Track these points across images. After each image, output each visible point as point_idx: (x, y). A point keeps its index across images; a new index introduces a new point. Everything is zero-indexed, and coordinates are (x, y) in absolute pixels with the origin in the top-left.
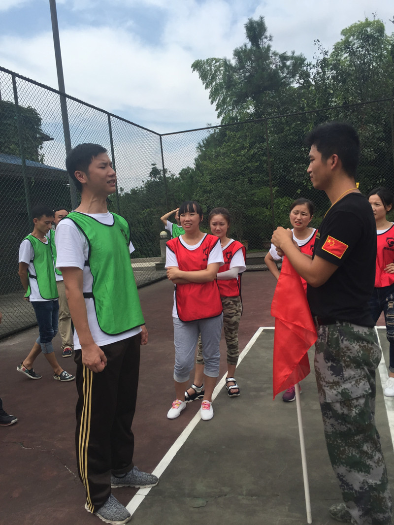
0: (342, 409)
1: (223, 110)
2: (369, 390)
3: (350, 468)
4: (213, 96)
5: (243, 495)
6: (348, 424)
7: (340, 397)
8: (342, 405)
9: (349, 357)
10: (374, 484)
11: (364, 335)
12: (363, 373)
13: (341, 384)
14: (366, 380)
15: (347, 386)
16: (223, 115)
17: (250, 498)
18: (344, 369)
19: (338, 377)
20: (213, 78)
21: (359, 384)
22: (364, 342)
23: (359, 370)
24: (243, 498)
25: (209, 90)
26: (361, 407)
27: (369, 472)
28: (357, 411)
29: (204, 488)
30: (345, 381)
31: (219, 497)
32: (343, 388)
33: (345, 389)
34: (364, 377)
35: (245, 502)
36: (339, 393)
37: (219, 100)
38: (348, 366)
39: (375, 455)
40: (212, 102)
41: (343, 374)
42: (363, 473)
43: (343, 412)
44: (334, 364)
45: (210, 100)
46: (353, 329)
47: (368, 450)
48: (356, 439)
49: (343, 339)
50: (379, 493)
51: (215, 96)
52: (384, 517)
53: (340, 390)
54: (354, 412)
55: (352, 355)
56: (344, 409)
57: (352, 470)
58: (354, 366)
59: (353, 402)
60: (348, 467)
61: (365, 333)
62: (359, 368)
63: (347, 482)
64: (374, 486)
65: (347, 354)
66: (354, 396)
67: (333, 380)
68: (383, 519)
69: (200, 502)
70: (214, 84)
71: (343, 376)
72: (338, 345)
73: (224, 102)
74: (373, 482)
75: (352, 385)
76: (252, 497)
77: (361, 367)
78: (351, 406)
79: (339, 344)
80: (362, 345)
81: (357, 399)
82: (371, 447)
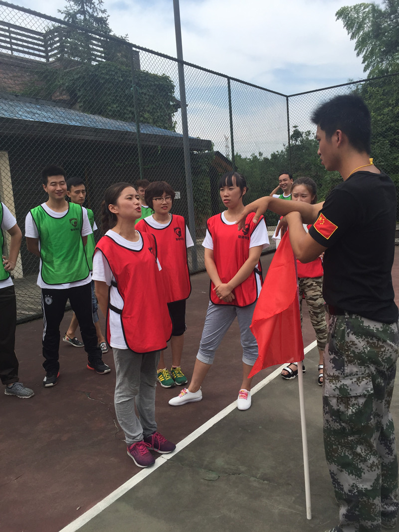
0: (338, 406)
1: (371, 62)
2: (371, 390)
3: (342, 467)
4: (360, 46)
5: (256, 478)
6: (343, 422)
7: (337, 392)
8: (339, 401)
9: (353, 352)
10: (363, 490)
11: (375, 331)
12: (367, 372)
13: (340, 379)
14: (370, 379)
15: (347, 382)
16: (370, 68)
17: (261, 481)
18: (345, 363)
19: (338, 371)
20: (360, 27)
21: (360, 383)
22: (374, 338)
23: (363, 367)
24: (255, 481)
25: (355, 40)
26: (359, 406)
27: (360, 477)
28: (354, 410)
29: (223, 463)
30: (346, 376)
31: (233, 474)
32: (342, 383)
33: (343, 385)
34: (368, 376)
35: (255, 484)
36: (337, 388)
37: (366, 52)
38: (350, 362)
39: (369, 459)
40: (358, 54)
41: (344, 369)
42: (354, 476)
43: (339, 409)
44: (337, 357)
45: (356, 51)
46: (363, 323)
47: (362, 453)
48: (349, 439)
49: (350, 332)
50: (369, 499)
51: (362, 47)
52: (372, 524)
53: (338, 386)
54: (350, 410)
55: (357, 351)
56: (340, 406)
57: (344, 470)
58: (358, 363)
59: (351, 399)
60: (340, 466)
61: (377, 329)
62: (364, 365)
63: (339, 481)
64: (364, 492)
65: (352, 349)
66: (353, 394)
67: (334, 374)
68: (371, 526)
69: (213, 476)
70: (361, 33)
71: (344, 371)
72: (343, 337)
73: (372, 53)
74: (363, 487)
75: (352, 382)
76: (264, 481)
77: (366, 365)
78: (349, 404)
79: (345, 336)
80: (371, 341)
81: (356, 397)
82: (365, 450)
